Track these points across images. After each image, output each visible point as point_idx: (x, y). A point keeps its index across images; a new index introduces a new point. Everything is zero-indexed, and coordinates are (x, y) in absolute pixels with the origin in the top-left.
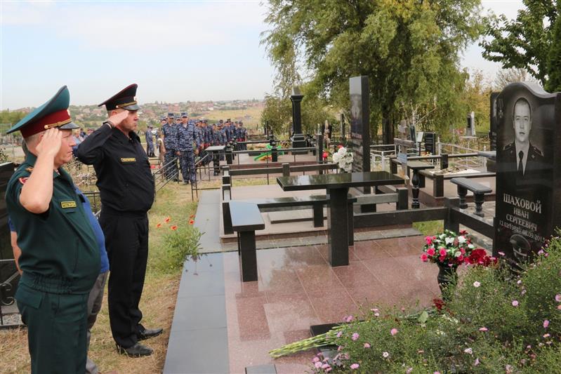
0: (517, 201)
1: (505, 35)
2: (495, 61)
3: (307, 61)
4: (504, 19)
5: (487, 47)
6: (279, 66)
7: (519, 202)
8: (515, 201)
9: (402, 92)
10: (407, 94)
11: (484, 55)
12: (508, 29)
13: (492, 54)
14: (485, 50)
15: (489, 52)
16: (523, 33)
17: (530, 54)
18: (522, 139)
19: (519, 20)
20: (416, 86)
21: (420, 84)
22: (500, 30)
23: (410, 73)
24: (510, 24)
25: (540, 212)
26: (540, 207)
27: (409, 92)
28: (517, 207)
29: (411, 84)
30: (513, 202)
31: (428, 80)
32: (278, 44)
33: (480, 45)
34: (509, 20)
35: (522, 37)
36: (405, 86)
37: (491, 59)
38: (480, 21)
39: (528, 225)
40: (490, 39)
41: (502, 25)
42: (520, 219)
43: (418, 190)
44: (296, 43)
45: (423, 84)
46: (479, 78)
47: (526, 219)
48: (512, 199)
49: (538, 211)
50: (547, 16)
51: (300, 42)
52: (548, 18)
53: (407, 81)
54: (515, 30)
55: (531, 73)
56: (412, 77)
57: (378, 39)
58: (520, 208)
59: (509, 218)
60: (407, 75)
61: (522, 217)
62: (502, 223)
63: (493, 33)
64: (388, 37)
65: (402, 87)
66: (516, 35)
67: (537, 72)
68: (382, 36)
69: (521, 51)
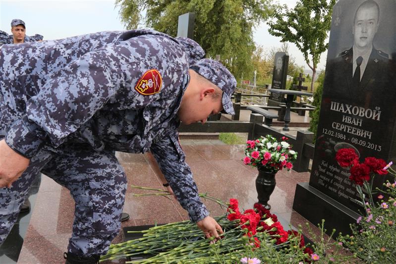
0: (348, 109)
1: (286, 19)
2: (276, 36)
3: (147, 22)
4: (286, 7)
5: (272, 26)
6: (127, 25)
7: (351, 110)
8: (345, 109)
9: (212, 49)
10: (215, 51)
11: (270, 31)
12: (288, 15)
13: (275, 31)
14: (270, 27)
15: (273, 29)
16: (297, 19)
17: (300, 34)
18: (363, 44)
19: (295, 10)
20: (223, 46)
21: (226, 44)
22: (282, 15)
23: (219, 37)
24: (290, 12)
25: (378, 119)
26: (379, 115)
27: (217, 50)
28: (347, 114)
29: (219, 43)
30: (343, 109)
31: (231, 43)
32: (127, 6)
33: (267, 23)
34: (289, 9)
35: (296, 22)
36: (215, 46)
37: (273, 34)
38: (269, 8)
39: (359, 133)
40: (275, 21)
41: (284, 11)
42: (349, 127)
43: (220, 114)
44: (140, 8)
45: (228, 44)
46: (261, 51)
47: (358, 127)
48: (342, 106)
49: (376, 118)
50: (314, 10)
51: (143, 7)
52: (314, 11)
53: (216, 42)
54: (292, 16)
55: (298, 47)
56: (221, 40)
57: (200, 8)
58: (351, 116)
59: (335, 126)
60: (216, 38)
61: (353, 125)
62: (325, 131)
63: (277, 16)
64: (208, 7)
65: (212, 46)
66: (293, 20)
67: (303, 47)
68: (204, 6)
69: (294, 32)
